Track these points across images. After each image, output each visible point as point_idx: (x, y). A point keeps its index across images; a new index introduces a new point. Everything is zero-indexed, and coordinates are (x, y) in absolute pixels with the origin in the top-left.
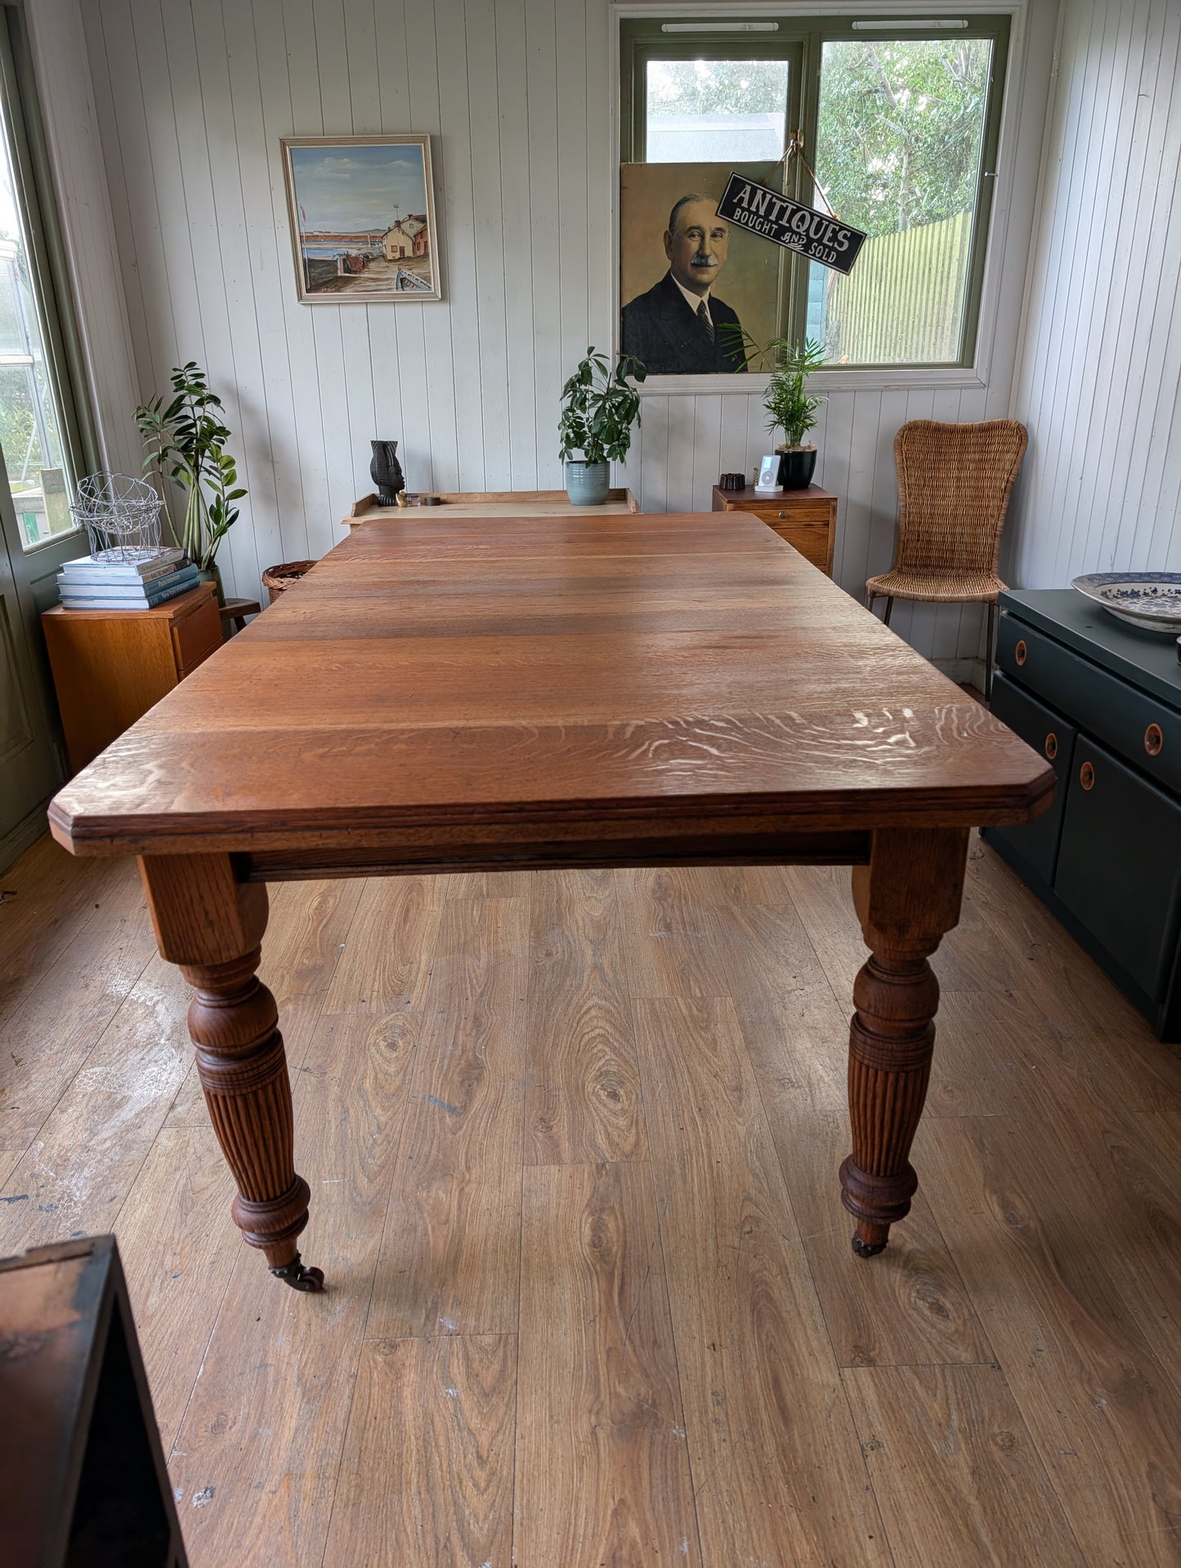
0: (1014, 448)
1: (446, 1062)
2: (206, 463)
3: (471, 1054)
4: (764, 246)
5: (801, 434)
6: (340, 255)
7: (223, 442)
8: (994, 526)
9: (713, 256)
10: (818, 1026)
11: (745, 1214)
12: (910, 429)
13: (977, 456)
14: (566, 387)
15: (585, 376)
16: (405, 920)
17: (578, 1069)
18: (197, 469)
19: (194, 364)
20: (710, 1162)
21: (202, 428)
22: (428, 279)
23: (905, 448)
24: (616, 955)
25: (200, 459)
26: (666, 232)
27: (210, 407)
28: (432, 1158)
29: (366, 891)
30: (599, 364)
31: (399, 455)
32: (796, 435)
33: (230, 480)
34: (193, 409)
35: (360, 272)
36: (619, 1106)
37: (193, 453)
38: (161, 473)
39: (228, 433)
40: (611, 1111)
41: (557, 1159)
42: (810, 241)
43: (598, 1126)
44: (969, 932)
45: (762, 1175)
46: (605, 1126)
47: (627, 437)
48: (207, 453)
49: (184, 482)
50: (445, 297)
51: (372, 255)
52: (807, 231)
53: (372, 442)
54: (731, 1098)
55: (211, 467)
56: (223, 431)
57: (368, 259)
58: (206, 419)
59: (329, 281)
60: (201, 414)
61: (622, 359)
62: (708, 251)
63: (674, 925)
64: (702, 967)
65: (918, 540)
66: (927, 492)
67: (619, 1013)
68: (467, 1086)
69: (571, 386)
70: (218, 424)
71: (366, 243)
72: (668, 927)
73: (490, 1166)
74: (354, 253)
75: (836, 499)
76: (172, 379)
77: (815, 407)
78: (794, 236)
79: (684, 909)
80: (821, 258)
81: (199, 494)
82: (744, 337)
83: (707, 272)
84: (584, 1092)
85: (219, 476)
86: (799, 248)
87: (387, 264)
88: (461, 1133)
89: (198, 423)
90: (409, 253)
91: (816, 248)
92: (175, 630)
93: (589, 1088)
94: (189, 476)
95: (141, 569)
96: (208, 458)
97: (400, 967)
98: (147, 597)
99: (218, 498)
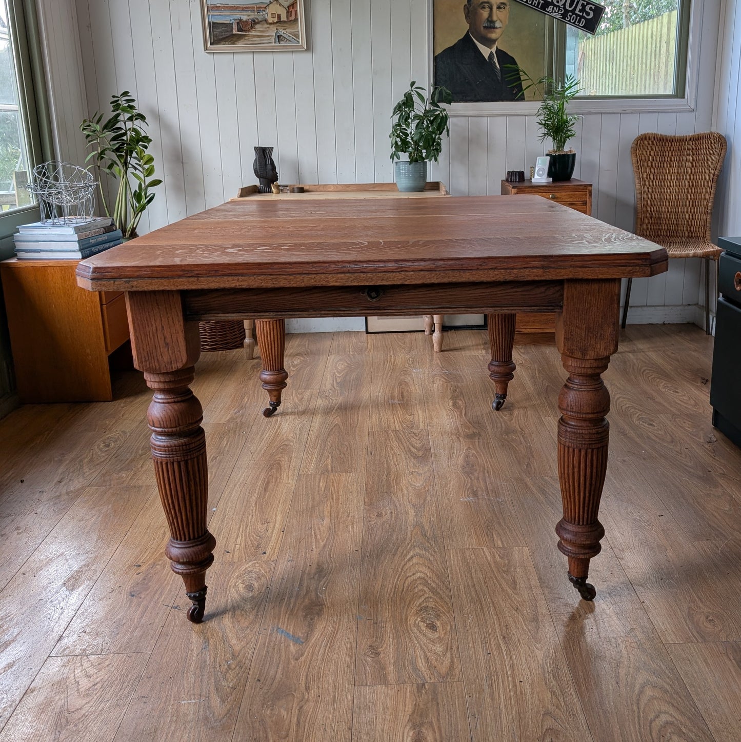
0: (717, 151)
1: (293, 600)
2: (133, 162)
3: (314, 593)
4: (533, 17)
5: (564, 143)
6: (235, 20)
7: (146, 147)
8: (706, 206)
9: (498, 22)
10: (598, 569)
11: (545, 728)
12: (642, 139)
13: (691, 158)
14: (395, 109)
15: (408, 102)
16: (265, 490)
17: (402, 605)
18: (126, 165)
19: (128, 92)
20: (514, 682)
21: (131, 136)
22: (297, 36)
23: (639, 153)
24: (433, 515)
25: (129, 159)
26: (465, 5)
27: (138, 123)
28: (276, 681)
29: (236, 469)
30: (419, 95)
31: (274, 157)
32: (561, 144)
33: (150, 172)
34: (125, 123)
35: (249, 31)
36: (436, 635)
37: (123, 154)
38: (99, 167)
39: (150, 140)
40: (430, 639)
41: (384, 681)
42: (566, 11)
43: (419, 652)
44: (712, 496)
45: (558, 693)
46: (425, 652)
47: (439, 144)
48: (134, 154)
49: (117, 174)
50: (309, 48)
51: (258, 19)
52: (564, 5)
53: (255, 147)
54: (530, 627)
55: (136, 164)
56: (146, 139)
57: (254, 22)
58: (134, 130)
59: (227, 37)
60: (131, 127)
61: (435, 89)
62: (495, 18)
63: (480, 493)
64: (503, 524)
65: (651, 218)
66: (656, 183)
67: (436, 560)
68: (309, 620)
69: (399, 108)
70: (143, 134)
71: (253, 11)
72: (475, 494)
73: (326, 686)
74: (245, 18)
75: (591, 185)
76: (111, 103)
77: (573, 124)
78: (555, 8)
79: (488, 480)
80: (574, 23)
81: (127, 183)
82: (521, 73)
83: (495, 32)
84: (407, 624)
85: (141, 169)
86: (559, 16)
87: (268, 26)
88: (303, 658)
89: (128, 132)
90: (284, 18)
91: (571, 16)
93: (411, 620)
94: (120, 170)
95: (78, 230)
96: (135, 158)
97: (259, 525)
98: (81, 250)
99: (140, 185)
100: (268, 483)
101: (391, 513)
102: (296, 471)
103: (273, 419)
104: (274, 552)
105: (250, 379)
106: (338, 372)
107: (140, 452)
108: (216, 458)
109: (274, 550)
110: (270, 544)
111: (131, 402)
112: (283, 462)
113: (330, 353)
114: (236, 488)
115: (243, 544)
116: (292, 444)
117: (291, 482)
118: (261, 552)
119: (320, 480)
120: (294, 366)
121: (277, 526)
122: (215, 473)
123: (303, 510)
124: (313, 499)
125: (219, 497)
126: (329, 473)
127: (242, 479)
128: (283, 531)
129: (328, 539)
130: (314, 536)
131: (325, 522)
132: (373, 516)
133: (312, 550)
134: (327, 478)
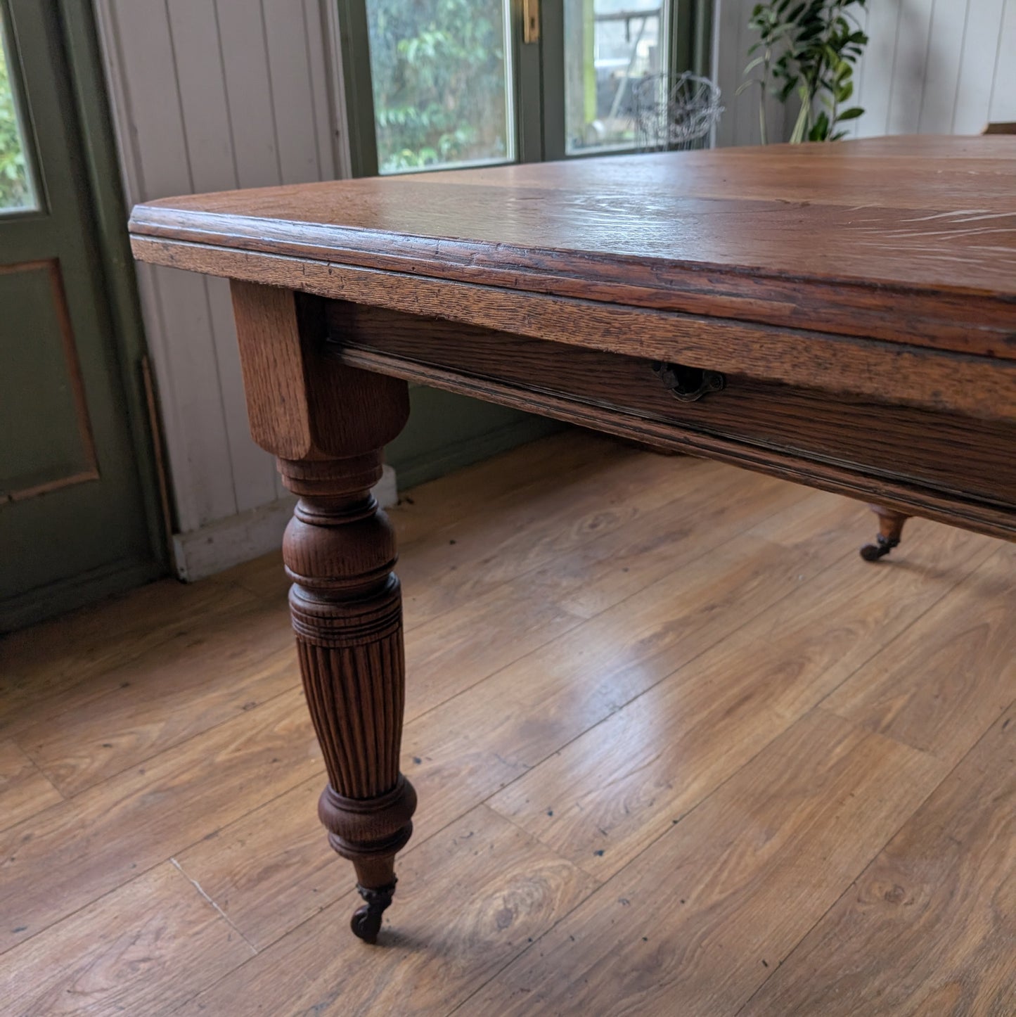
18: (814, 83)
33: (846, 94)
38: (763, 84)
56: (860, 38)
85: (833, 89)
94: (805, 91)
100: (748, 698)
101: (926, 906)
102: (819, 697)
103: (873, 568)
104: (616, 862)
109: (622, 857)
110: (627, 840)
112: (812, 666)
114: (687, 684)
115: (588, 810)
116: (861, 632)
119: (845, 737)
121: (677, 803)
124: (793, 778)
126: (875, 730)
127: (714, 669)
128: (675, 822)
129: (734, 894)
130: (715, 869)
131: (768, 845)
132: (876, 891)
133: (683, 902)
134: (863, 740)
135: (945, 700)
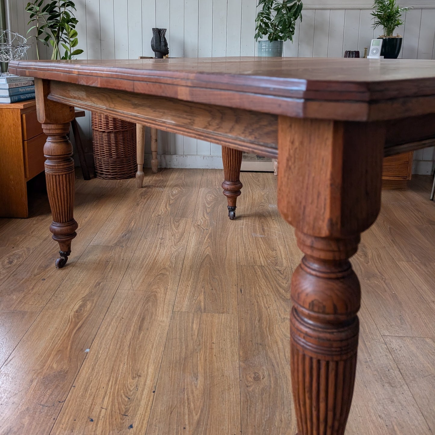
2: (64, 36)
16: (140, 329)
18: (58, 39)
21: (63, 17)
25: (60, 33)
27: (70, 8)
29: (115, 300)
33: (74, 44)
34: (60, 8)
37: (56, 30)
38: (37, 37)
39: (77, 21)
48: (65, 31)
49: (51, 45)
55: (65, 37)
56: (74, 20)
58: (66, 13)
60: (63, 10)
70: (72, 17)
81: (58, 52)
85: (68, 41)
89: (61, 15)
92: (24, 116)
94: (54, 42)
95: (9, 80)
96: (65, 34)
97: (130, 380)
98: (10, 96)
99: (66, 53)
100: (143, 319)
102: (171, 307)
104: (142, 426)
105: (138, 205)
106: (208, 203)
107: (36, 271)
108: (99, 284)
109: (143, 423)
110: (139, 412)
111: (42, 220)
112: (159, 295)
113: (201, 186)
114: (112, 323)
115: (109, 408)
116: (168, 273)
117: (166, 320)
118: (128, 424)
119: (193, 320)
120: (173, 196)
121: (148, 382)
122: (96, 302)
123: (177, 362)
124: (187, 346)
125: (95, 333)
126: (201, 312)
127: (120, 312)
128: (154, 392)
129: (202, 412)
130: (186, 404)
131: (199, 382)
132: (250, 379)
133: (184, 428)
134: (200, 318)
135: (215, 289)
